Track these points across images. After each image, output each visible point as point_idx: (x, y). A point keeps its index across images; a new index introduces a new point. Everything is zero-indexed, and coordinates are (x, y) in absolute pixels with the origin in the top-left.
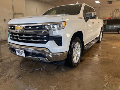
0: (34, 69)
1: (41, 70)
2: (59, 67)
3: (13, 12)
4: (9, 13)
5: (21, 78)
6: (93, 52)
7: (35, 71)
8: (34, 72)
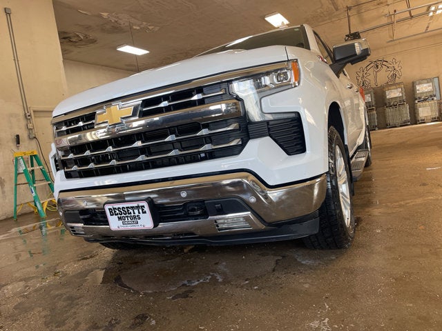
0: (186, 282)
1: (220, 280)
2: (283, 257)
3: (25, 108)
4: (11, 115)
5: (154, 322)
6: (367, 193)
7: (196, 286)
8: (191, 292)
